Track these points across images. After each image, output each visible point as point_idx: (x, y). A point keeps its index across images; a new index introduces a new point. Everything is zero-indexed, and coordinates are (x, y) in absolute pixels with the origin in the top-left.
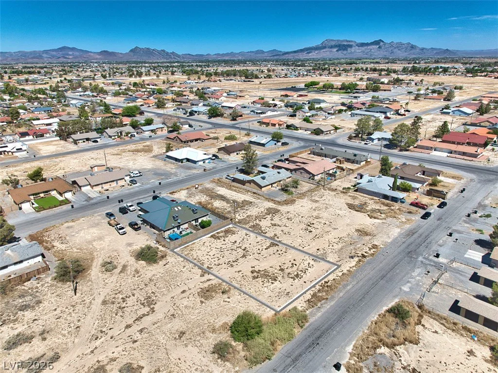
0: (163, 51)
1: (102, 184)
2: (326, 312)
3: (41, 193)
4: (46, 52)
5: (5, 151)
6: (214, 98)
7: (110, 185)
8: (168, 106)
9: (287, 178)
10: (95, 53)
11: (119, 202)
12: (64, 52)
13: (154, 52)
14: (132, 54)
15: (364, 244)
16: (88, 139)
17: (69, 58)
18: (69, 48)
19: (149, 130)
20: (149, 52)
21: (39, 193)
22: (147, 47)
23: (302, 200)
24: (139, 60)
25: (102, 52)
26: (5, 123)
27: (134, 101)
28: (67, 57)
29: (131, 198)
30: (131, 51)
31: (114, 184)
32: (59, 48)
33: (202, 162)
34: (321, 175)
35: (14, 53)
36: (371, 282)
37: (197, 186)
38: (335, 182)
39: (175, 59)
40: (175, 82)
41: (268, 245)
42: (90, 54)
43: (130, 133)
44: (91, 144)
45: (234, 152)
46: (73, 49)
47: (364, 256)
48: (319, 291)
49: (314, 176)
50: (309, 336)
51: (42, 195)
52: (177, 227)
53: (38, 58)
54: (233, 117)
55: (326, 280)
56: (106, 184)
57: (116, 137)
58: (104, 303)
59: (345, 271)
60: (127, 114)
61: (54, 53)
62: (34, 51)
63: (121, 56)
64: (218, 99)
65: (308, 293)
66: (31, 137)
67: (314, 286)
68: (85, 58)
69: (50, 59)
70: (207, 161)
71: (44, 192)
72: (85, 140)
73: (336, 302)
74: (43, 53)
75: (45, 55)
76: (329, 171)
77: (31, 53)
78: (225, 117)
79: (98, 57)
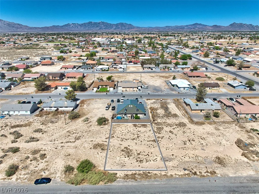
0: (251, 25)
1: (126, 88)
2: (125, 185)
3: (104, 86)
4: (187, 26)
5: (116, 67)
6: (246, 54)
7: (130, 89)
8: (211, 57)
9: (215, 110)
10: (210, 26)
11: (123, 97)
12: (195, 26)
13: (244, 25)
14: (230, 27)
15: (206, 167)
16: (150, 68)
17: (196, 29)
18: (198, 24)
19: (181, 68)
20: (241, 25)
21: (103, 86)
22: (241, 23)
23: (209, 125)
24: (233, 30)
25: (213, 25)
26: (131, 57)
27: (196, 52)
28: (195, 28)
29: (128, 97)
30: (231, 25)
31: (132, 89)
32: (194, 24)
33: (183, 89)
34: (245, 115)
35: (173, 26)
36: (174, 189)
37: (161, 99)
38: (253, 123)
39: (257, 29)
40: (235, 43)
41: (153, 139)
42: (207, 27)
43: (170, 68)
44: (150, 70)
45: (208, 87)
46: (200, 24)
47: (195, 173)
48: (139, 174)
49: (237, 114)
50: (101, 189)
51: (104, 87)
52: (125, 114)
53: (182, 29)
54: (240, 68)
55: (150, 172)
56: (128, 88)
57: (163, 69)
58: (68, 131)
59: (169, 174)
60: (182, 58)
61: (190, 26)
62: (182, 26)
63: (223, 28)
64: (248, 55)
65: (132, 171)
66: (132, 64)
67: (140, 171)
68: (204, 29)
69: (187, 29)
70: (186, 89)
71: (105, 86)
72: (148, 68)
73: (138, 185)
74: (185, 27)
75: (186, 28)
76: (256, 114)
77: (180, 26)
78: (235, 67)
79: (211, 28)
